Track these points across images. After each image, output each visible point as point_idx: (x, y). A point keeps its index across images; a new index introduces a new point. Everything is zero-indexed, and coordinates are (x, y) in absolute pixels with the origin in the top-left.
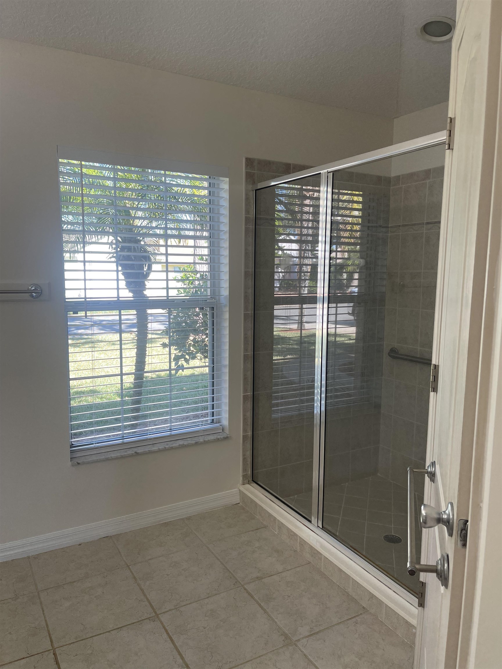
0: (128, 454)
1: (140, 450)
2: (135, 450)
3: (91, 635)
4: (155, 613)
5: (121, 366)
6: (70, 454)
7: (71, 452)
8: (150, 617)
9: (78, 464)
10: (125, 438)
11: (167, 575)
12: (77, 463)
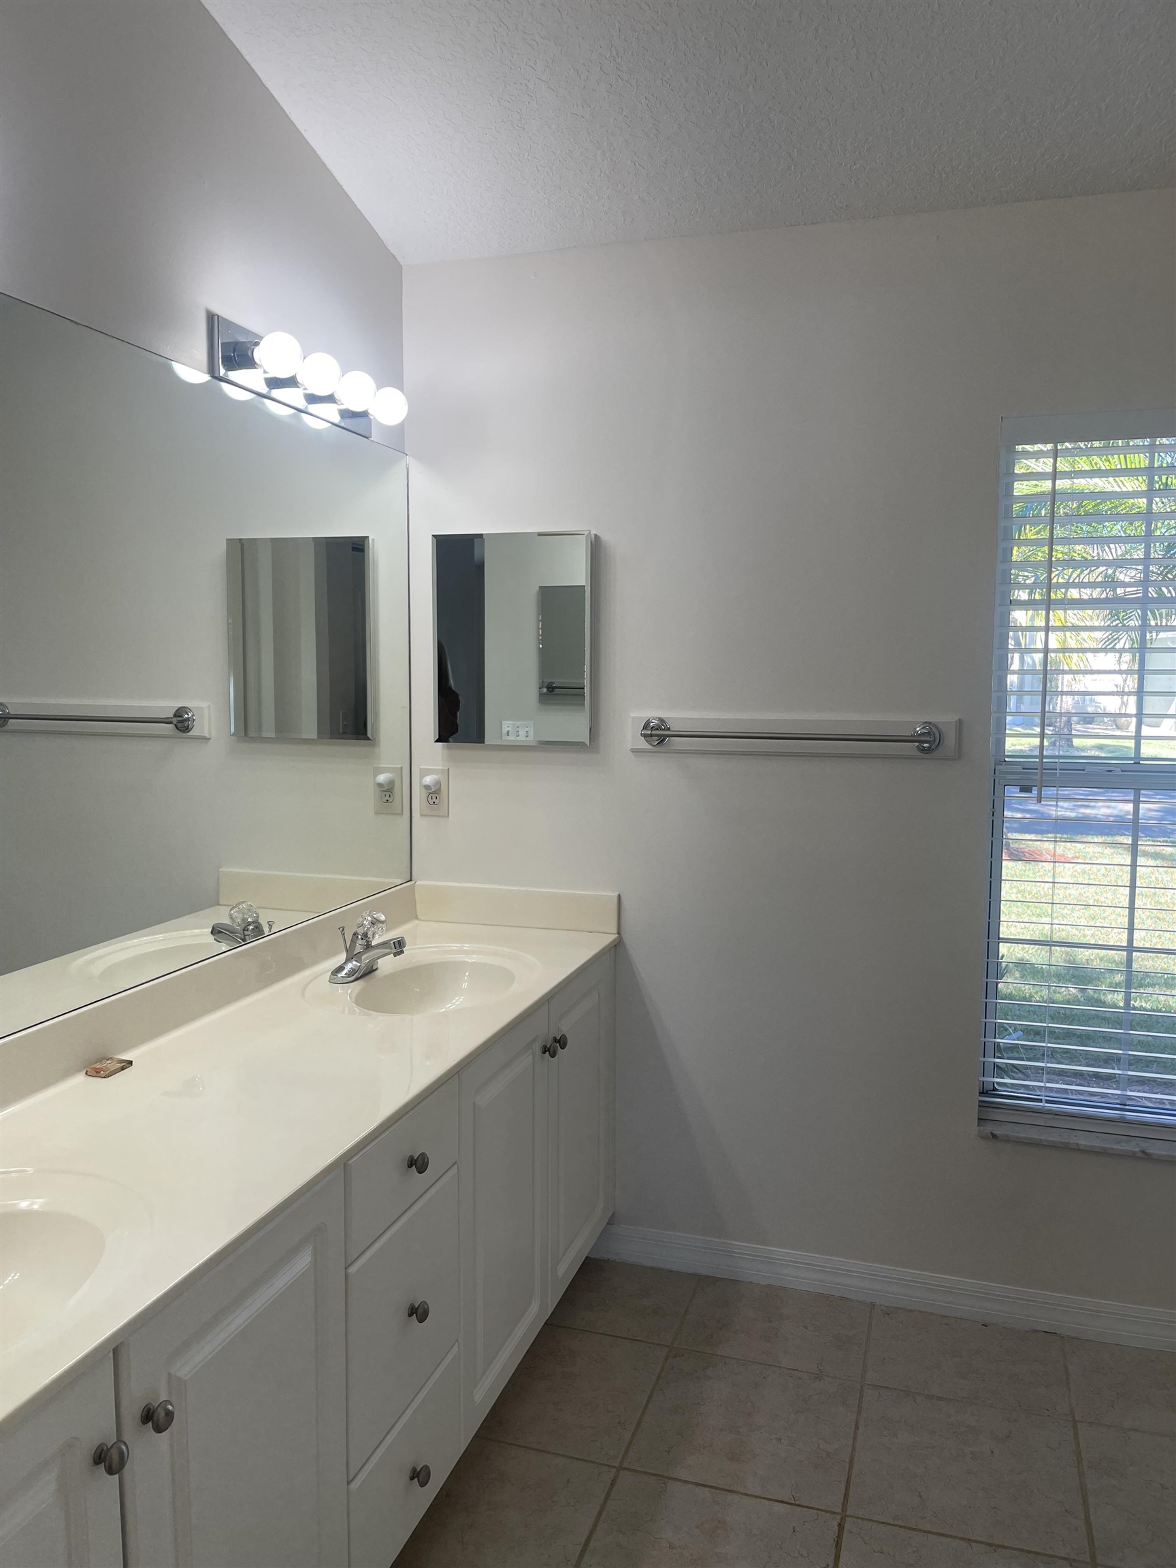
0: (1122, 1150)
1: (1157, 1149)
2: (1144, 1145)
3: (928, 1527)
4: (1093, 1557)
5: (1131, 929)
6: (979, 1110)
7: (981, 1104)
8: (1074, 1560)
9: (994, 1136)
10: (1127, 1107)
11: (1163, 1487)
12: (992, 1133)
